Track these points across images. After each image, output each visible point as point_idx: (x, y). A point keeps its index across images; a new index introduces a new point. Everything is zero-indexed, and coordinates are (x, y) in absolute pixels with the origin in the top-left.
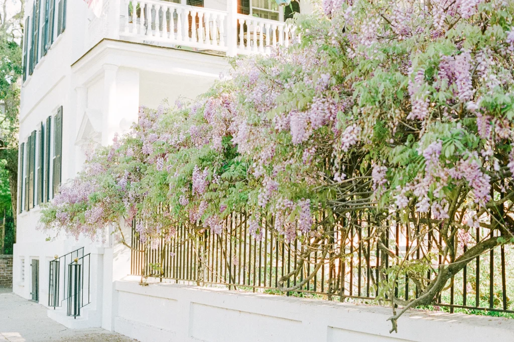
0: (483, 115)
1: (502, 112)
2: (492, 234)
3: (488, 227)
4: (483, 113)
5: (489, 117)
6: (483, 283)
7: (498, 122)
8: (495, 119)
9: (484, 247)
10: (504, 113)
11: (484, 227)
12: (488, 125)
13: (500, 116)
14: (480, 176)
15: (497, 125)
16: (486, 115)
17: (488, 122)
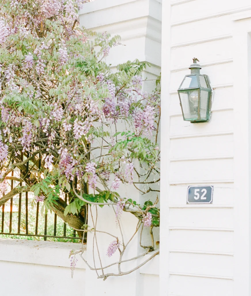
0: (5, 108)
1: (16, 107)
2: (21, 184)
3: (18, 180)
4: (5, 106)
5: (8, 109)
6: (30, 224)
7: (14, 113)
8: (12, 111)
9: (14, 193)
10: (18, 107)
11: (16, 180)
12: (7, 114)
13: (15, 109)
14: (2, 146)
15: (13, 114)
16: (7, 107)
17: (8, 112)
